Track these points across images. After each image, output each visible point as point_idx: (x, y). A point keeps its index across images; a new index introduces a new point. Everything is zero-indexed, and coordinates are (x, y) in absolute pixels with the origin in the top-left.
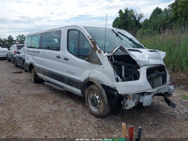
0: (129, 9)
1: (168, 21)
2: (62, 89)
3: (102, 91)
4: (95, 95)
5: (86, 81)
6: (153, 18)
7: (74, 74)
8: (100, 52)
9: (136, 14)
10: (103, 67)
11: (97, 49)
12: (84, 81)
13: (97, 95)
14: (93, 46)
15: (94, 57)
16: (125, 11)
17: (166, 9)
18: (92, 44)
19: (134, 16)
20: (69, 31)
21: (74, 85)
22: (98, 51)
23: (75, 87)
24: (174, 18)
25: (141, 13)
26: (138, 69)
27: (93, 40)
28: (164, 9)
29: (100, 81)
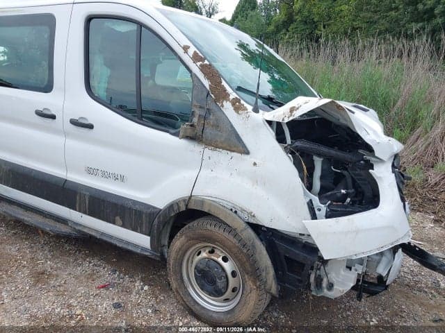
1: (272, 28)
2: (64, 229)
3: (254, 246)
4: (220, 260)
5: (179, 208)
6: (239, 17)
7: (120, 178)
8: (237, 107)
9: (201, 5)
10: (255, 164)
11: (225, 96)
12: (171, 207)
13: (225, 259)
14: (207, 83)
15: (216, 126)
18: (205, 74)
20: (89, 19)
21: (118, 218)
22: (233, 104)
23: (123, 226)
24: (284, 22)
25: (213, 3)
26: (370, 171)
27: (206, 62)
29: (243, 210)
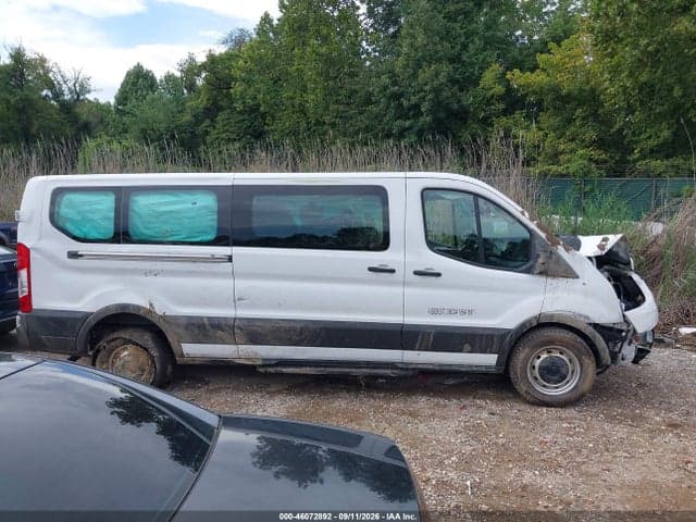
0: (29, 55)
1: (188, 117)
5: (531, 324)
7: (468, 312)
9: (59, 79)
10: (584, 284)
16: (12, 56)
17: (169, 78)
19: (50, 85)
20: (425, 191)
21: (466, 345)
22: (565, 248)
24: (204, 109)
25: (81, 77)
28: (166, 77)
